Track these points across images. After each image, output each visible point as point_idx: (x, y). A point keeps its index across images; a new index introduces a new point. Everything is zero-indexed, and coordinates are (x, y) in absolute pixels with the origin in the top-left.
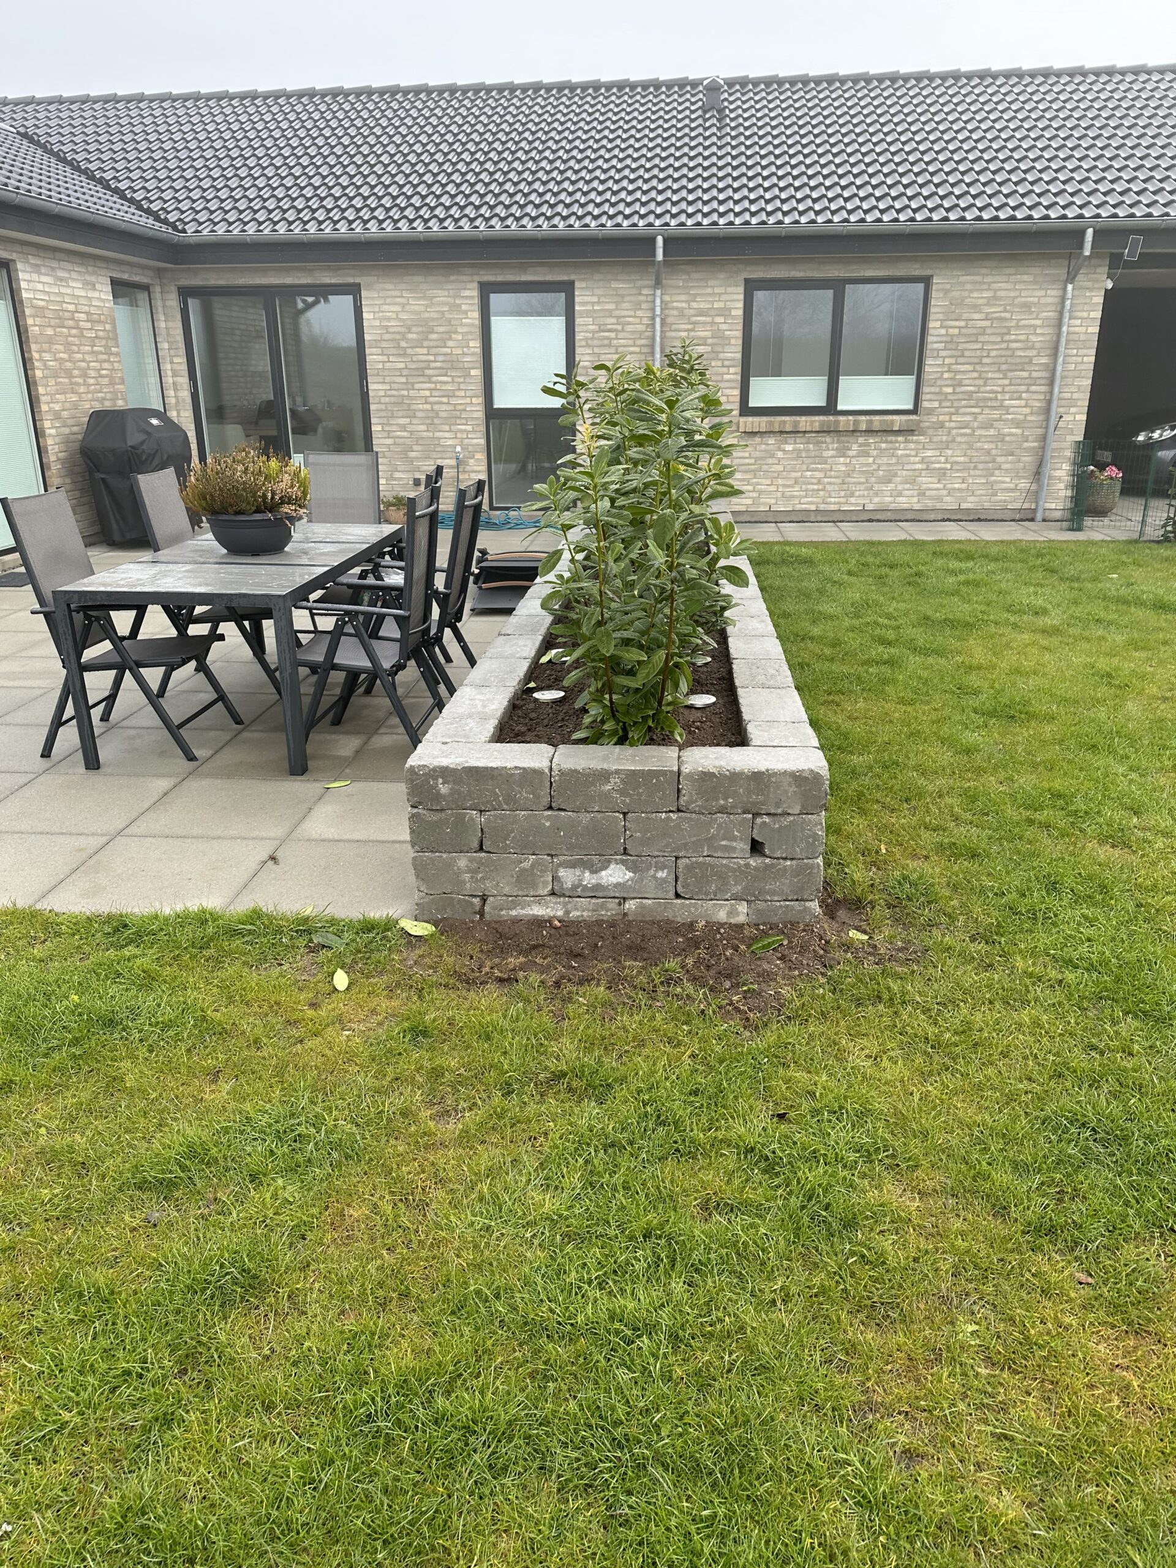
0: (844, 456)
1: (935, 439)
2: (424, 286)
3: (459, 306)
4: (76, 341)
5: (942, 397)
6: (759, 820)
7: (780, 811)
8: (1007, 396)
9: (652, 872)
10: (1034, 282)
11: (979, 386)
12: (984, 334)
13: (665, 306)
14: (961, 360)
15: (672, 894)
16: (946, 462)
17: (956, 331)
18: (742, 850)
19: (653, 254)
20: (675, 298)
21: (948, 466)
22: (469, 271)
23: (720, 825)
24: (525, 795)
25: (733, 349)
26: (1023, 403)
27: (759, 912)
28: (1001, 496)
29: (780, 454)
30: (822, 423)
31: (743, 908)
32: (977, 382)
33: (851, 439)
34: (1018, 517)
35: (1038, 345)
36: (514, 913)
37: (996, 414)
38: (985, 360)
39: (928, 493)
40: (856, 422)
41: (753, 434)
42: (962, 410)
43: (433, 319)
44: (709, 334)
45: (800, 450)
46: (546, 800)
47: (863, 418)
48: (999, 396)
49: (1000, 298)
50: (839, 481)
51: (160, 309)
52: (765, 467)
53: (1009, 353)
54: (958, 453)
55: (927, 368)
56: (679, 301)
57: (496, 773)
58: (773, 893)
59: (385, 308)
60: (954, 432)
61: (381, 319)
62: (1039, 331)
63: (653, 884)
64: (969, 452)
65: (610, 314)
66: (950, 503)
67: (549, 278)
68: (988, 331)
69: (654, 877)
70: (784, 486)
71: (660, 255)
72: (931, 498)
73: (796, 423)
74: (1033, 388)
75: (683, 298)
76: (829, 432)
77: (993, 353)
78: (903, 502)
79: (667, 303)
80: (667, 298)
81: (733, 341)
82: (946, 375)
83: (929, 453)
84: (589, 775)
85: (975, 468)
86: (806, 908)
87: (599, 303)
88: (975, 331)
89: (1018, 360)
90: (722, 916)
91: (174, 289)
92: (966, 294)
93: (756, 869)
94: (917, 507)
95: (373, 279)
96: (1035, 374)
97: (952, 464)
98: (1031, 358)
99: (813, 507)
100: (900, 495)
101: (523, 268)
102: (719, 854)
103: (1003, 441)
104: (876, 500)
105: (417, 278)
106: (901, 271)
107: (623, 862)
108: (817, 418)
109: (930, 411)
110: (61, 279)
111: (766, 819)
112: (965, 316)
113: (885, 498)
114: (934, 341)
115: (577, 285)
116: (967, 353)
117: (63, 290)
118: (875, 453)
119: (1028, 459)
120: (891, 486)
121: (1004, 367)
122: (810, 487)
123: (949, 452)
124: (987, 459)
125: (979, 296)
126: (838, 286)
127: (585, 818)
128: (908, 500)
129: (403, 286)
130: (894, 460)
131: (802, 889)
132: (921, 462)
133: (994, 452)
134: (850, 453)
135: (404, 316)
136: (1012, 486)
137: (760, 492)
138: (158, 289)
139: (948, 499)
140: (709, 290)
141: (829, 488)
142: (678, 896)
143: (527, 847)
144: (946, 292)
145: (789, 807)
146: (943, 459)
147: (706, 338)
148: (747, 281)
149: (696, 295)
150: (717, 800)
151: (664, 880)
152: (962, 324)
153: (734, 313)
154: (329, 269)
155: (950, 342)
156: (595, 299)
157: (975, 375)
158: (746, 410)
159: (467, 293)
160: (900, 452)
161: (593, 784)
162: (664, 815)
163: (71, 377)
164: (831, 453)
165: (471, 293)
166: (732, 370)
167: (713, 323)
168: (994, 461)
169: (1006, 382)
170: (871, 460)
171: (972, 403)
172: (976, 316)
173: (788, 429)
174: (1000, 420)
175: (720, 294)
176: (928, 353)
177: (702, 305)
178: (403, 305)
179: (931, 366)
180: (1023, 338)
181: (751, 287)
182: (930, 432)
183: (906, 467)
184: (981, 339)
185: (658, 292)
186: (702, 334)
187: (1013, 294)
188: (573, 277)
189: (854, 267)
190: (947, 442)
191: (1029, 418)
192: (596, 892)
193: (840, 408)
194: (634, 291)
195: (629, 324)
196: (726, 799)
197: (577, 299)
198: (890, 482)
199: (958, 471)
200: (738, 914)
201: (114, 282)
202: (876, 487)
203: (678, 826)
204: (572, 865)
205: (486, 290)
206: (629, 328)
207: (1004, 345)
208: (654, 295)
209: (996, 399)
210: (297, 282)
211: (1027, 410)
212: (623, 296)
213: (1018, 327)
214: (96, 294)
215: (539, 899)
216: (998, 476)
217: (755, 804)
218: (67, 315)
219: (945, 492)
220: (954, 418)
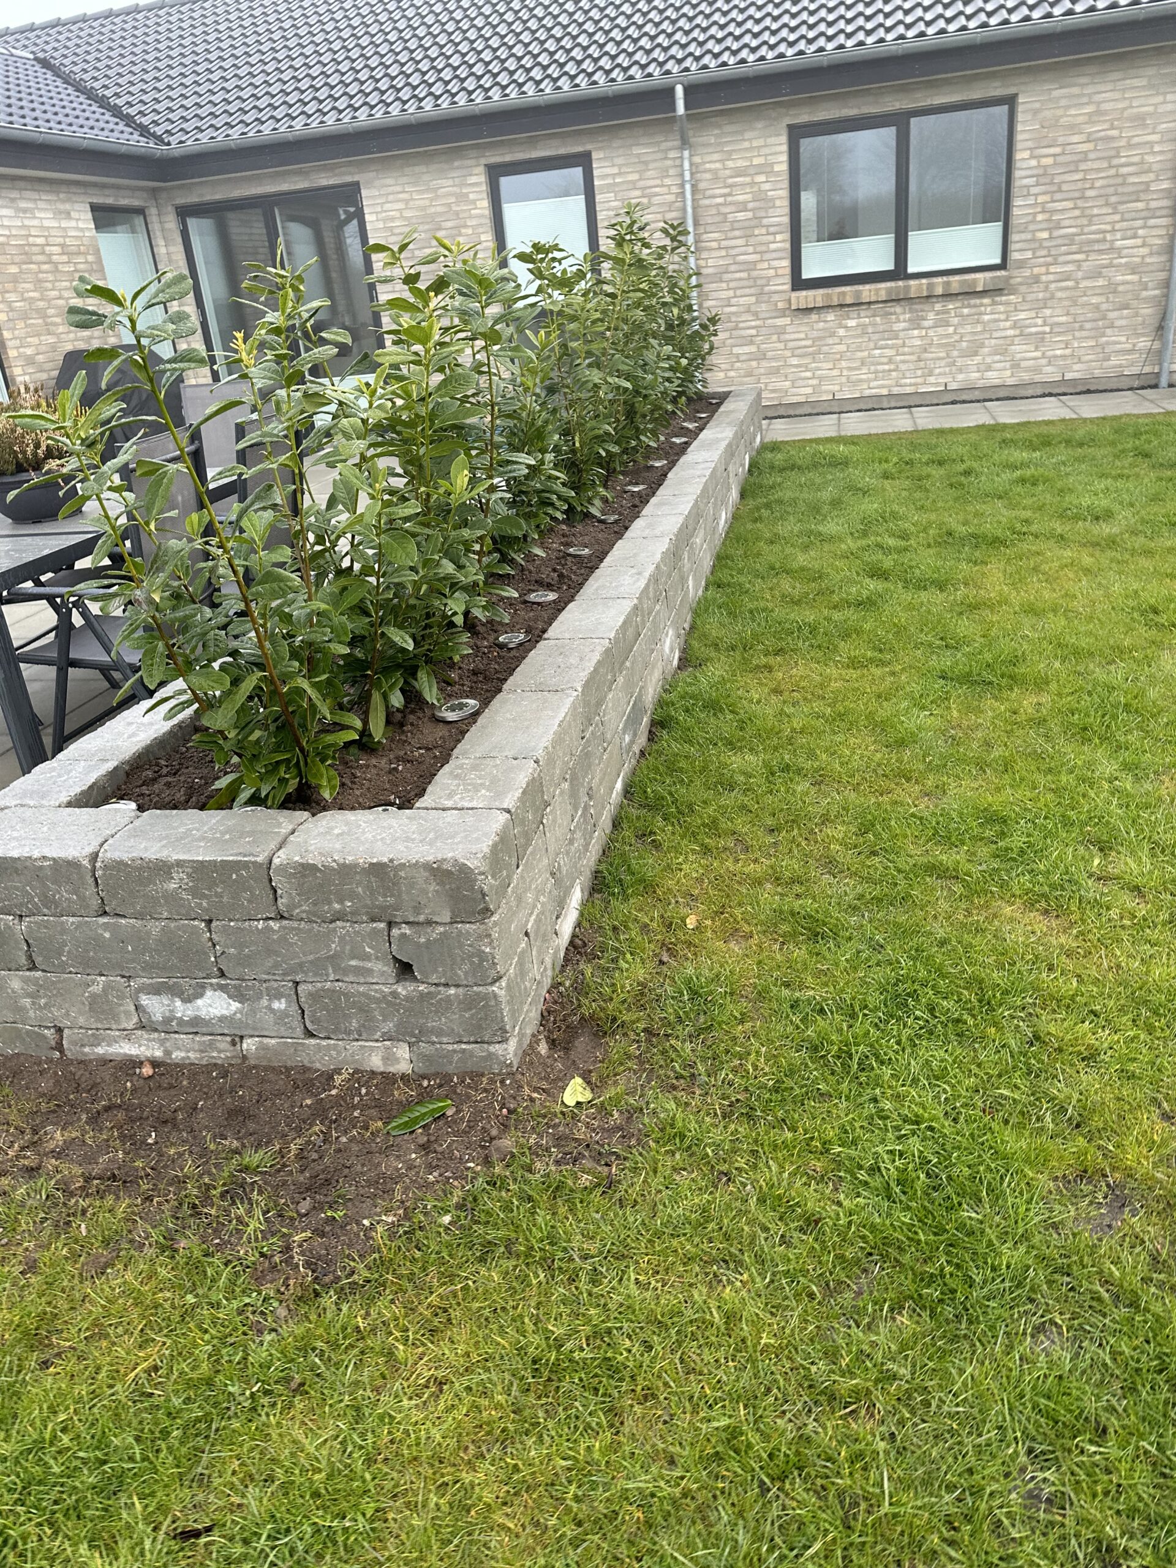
0: (919, 327)
1: (1029, 297)
2: (426, 177)
3: (467, 194)
4: (51, 277)
5: (1036, 245)
6: (395, 932)
7: (422, 918)
8: (1118, 235)
9: (264, 1002)
10: (1150, 86)
11: (1082, 226)
12: (1086, 160)
13: (695, 169)
14: (1058, 196)
15: (299, 1031)
16: (1045, 324)
17: (1050, 161)
18: (383, 973)
19: (673, 107)
20: (707, 158)
21: (1047, 329)
22: (473, 153)
23: (342, 938)
24: (64, 894)
25: (778, 212)
26: (1139, 241)
27: (426, 1058)
28: (1114, 361)
29: (841, 332)
30: (889, 291)
31: (403, 1052)
32: (1079, 222)
33: (926, 307)
34: (1136, 384)
35: (1155, 167)
36: (100, 1050)
37: (1104, 259)
38: (1090, 193)
39: (1023, 364)
40: (930, 286)
41: (808, 310)
42: (1061, 259)
43: (441, 214)
44: (749, 197)
45: (865, 325)
46: (95, 902)
47: (939, 280)
48: (1109, 237)
49: (1105, 113)
50: (914, 358)
51: (158, 233)
52: (825, 349)
53: (1120, 180)
54: (1058, 311)
55: (1015, 211)
56: (711, 161)
57: (19, 865)
58: (440, 1033)
59: (387, 206)
60: (1053, 286)
61: (385, 220)
62: (1157, 148)
63: (270, 1018)
64: (1072, 310)
65: (633, 185)
66: (1050, 374)
67: (562, 151)
68: (1092, 156)
69: (269, 1008)
70: (850, 369)
71: (681, 109)
72: (1027, 370)
73: (858, 294)
74: (1152, 222)
75: (716, 157)
76: (898, 300)
77: (1098, 184)
78: (993, 377)
79: (697, 165)
80: (697, 159)
81: (778, 203)
82: (1040, 217)
83: (1022, 316)
84: (140, 869)
85: (1081, 329)
86: (490, 1055)
87: (620, 174)
88: (1075, 158)
89: (1131, 189)
90: (376, 1062)
91: (170, 209)
92: (1060, 112)
93: (407, 999)
94: (1010, 381)
95: (372, 175)
96: (1153, 204)
97: (1052, 325)
98: (1147, 184)
99: (885, 392)
100: (989, 369)
101: (532, 142)
102: (351, 978)
103: (1115, 292)
104: (961, 377)
105: (417, 169)
106: (976, 93)
107: (222, 988)
108: (883, 285)
109: (1021, 264)
110: (25, 211)
111: (406, 930)
112: (1061, 140)
113: (970, 374)
114: (1022, 177)
115: (594, 156)
116: (1065, 187)
117: (27, 222)
118: (956, 320)
119: (1148, 311)
120: (978, 359)
121: (1113, 199)
122: (880, 368)
123: (1048, 312)
124: (1097, 316)
125: (1079, 113)
126: (900, 121)
127: (155, 928)
128: (1000, 375)
129: (405, 179)
130: (979, 328)
131: (480, 1027)
132: (1014, 327)
133: (1104, 307)
134: (926, 324)
135: (408, 214)
136: (1129, 346)
137: (821, 378)
138: (152, 211)
139: (1049, 369)
140: (746, 144)
141: (903, 367)
142: (310, 1034)
143: (90, 966)
144: (1036, 112)
145: (433, 913)
146: (1040, 321)
147: (745, 203)
148: (791, 128)
149: (730, 152)
150: (330, 903)
151: (284, 1014)
152: (1058, 150)
153: (777, 168)
154: (325, 168)
155: (1043, 175)
156: (615, 170)
157: (1077, 213)
158: (799, 283)
159: (473, 179)
160: (986, 318)
161: (150, 881)
162: (261, 924)
163: (45, 317)
164: (903, 325)
165: (478, 178)
166: (779, 237)
167: (753, 184)
168: (1104, 318)
169: (1117, 217)
170: (951, 330)
171: (1074, 248)
172: (1075, 139)
173: (849, 301)
174: (1111, 265)
175: (759, 147)
176: (1015, 191)
177: (740, 163)
178: (407, 202)
179: (1020, 208)
180: (1136, 159)
181: (796, 134)
182: (1023, 289)
183: (995, 335)
184: (1083, 166)
185: (686, 153)
186: (741, 198)
187: (1120, 105)
188: (588, 147)
189: (919, 95)
190: (1045, 299)
191: (1148, 260)
192: (196, 1027)
193: (911, 270)
194: (660, 155)
195: (657, 195)
196: (341, 902)
197: (596, 173)
198: (976, 354)
199: (1060, 333)
200: (397, 1061)
201: (95, 208)
202: (960, 362)
203: (283, 939)
204: (156, 990)
205: (495, 173)
206: (656, 200)
207: (1113, 172)
208: (681, 158)
209: (1104, 240)
210: (293, 187)
211: (1144, 251)
212: (646, 163)
213: (1130, 146)
214: (73, 224)
215: (127, 1035)
216: (1111, 336)
217: (384, 908)
218: (35, 249)
219: (1044, 361)
220: (1052, 269)
